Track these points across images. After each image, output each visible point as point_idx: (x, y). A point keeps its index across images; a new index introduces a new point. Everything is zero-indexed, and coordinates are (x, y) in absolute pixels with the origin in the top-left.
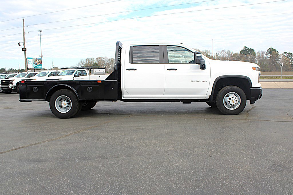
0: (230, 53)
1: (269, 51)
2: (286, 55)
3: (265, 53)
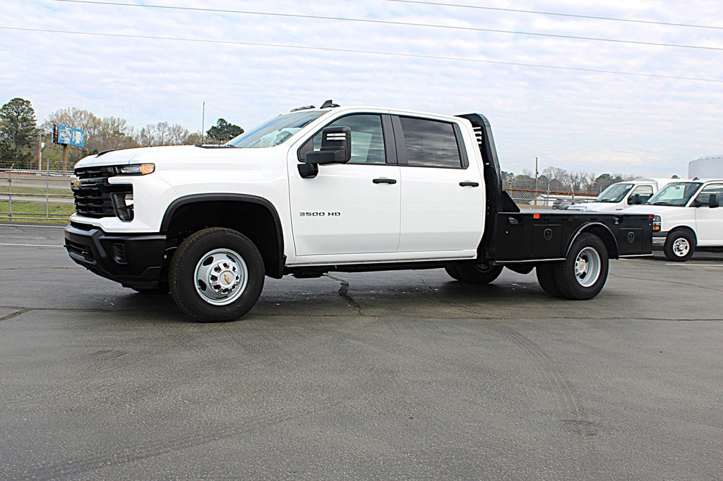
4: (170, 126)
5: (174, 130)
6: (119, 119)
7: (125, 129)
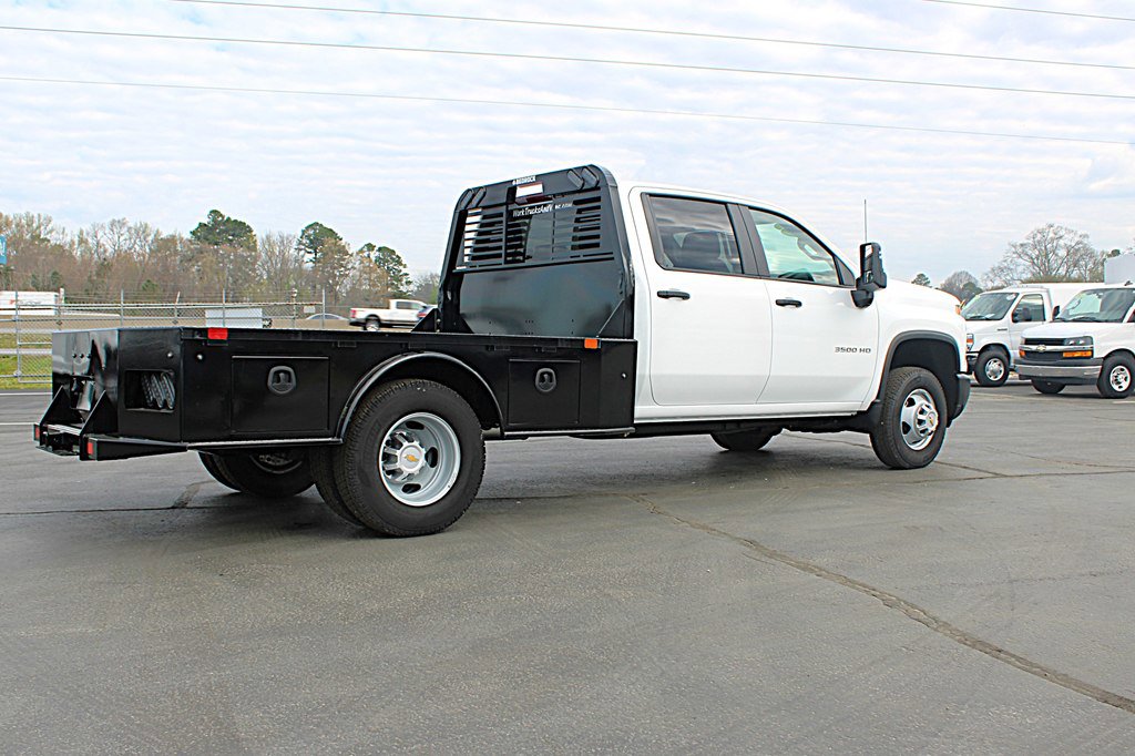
0: (148, 231)
1: (308, 237)
2: (373, 257)
3: (295, 245)
4: (131, 224)
5: (137, 232)
6: (39, 215)
7: (51, 231)
